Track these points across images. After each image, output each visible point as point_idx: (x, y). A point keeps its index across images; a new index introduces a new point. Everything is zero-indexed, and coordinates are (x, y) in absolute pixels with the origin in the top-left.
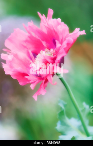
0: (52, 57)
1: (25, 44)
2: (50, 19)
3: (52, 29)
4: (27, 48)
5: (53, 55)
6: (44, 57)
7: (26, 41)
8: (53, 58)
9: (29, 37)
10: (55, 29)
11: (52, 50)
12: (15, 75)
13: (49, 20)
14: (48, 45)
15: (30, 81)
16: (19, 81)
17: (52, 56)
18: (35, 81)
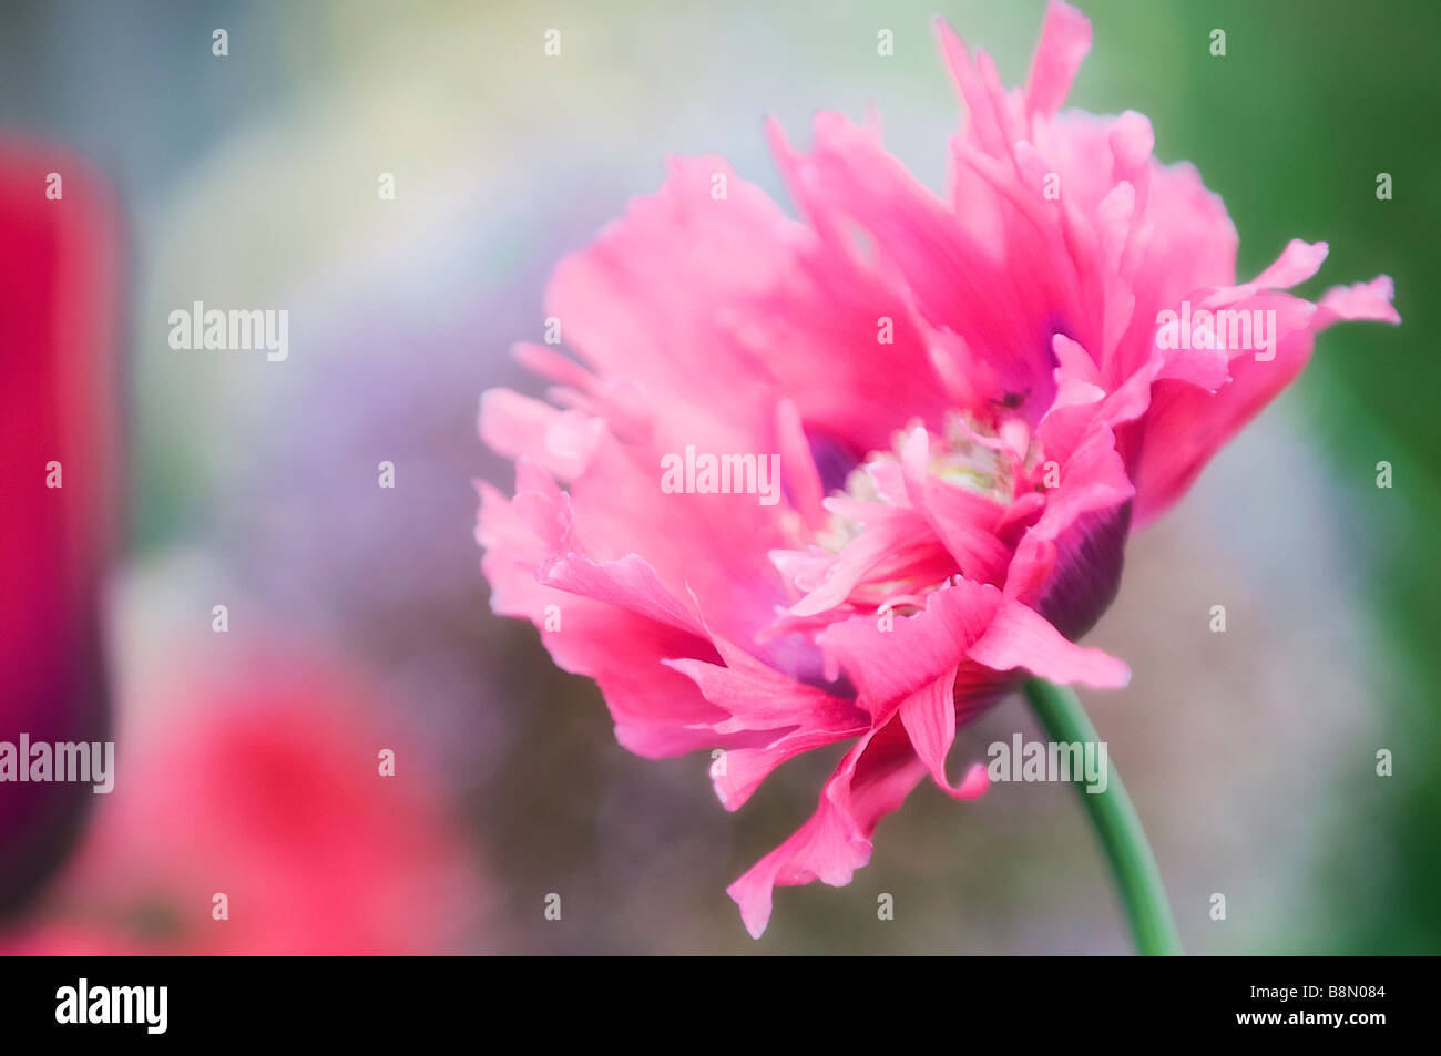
0: (999, 510)
1: (755, 337)
2: (1046, 112)
3: (1054, 215)
4: (771, 379)
5: (1012, 483)
6: (913, 491)
7: (775, 305)
8: (1007, 516)
9: (808, 264)
10: (1078, 218)
11: (1014, 434)
12: (590, 636)
13: (1038, 120)
14: (987, 374)
15: (723, 714)
16: (612, 706)
17: (1003, 498)
18: (776, 724)
